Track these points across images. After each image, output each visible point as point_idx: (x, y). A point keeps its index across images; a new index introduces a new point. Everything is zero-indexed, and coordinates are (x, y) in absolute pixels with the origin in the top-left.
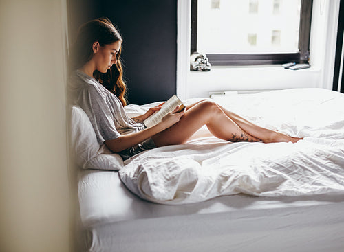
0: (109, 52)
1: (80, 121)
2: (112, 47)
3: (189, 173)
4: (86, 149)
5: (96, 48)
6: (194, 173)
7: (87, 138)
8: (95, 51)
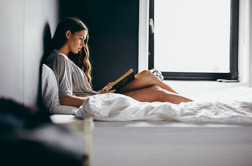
0: (78, 37)
1: (48, 76)
2: (80, 33)
3: (123, 101)
4: (51, 98)
5: (68, 35)
6: (127, 102)
7: (53, 90)
8: (68, 37)
